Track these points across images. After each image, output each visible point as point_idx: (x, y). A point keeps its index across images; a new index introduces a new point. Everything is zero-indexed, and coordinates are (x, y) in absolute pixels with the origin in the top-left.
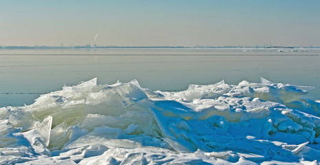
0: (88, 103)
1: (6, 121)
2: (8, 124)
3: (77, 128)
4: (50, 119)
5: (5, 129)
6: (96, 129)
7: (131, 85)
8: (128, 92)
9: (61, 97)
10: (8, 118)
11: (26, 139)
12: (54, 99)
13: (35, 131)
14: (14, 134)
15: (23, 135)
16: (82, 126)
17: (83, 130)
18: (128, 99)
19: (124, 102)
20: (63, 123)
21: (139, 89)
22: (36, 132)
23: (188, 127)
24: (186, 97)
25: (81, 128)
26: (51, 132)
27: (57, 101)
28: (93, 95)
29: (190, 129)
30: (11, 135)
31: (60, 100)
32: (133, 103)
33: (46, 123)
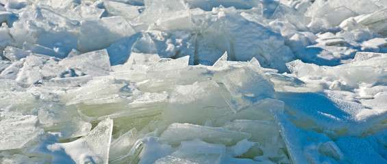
0: (172, 100)
1: (33, 119)
2: (37, 124)
3: (153, 140)
4: (109, 123)
5: (34, 137)
6: (184, 145)
7: (247, 69)
8: (240, 84)
9: (128, 83)
10: (36, 113)
11: (69, 157)
12: (115, 87)
13: (84, 143)
14: (49, 147)
15: (63, 149)
16: (162, 138)
17: (164, 146)
18: (240, 95)
19: (234, 102)
20: (131, 131)
21: (260, 77)
22: (85, 146)
23: (339, 152)
24: (347, 76)
25: (160, 142)
26: (111, 146)
27: (122, 90)
28: (182, 89)
29: (341, 156)
30: (44, 149)
31: (125, 89)
32: (248, 103)
33: (103, 130)
